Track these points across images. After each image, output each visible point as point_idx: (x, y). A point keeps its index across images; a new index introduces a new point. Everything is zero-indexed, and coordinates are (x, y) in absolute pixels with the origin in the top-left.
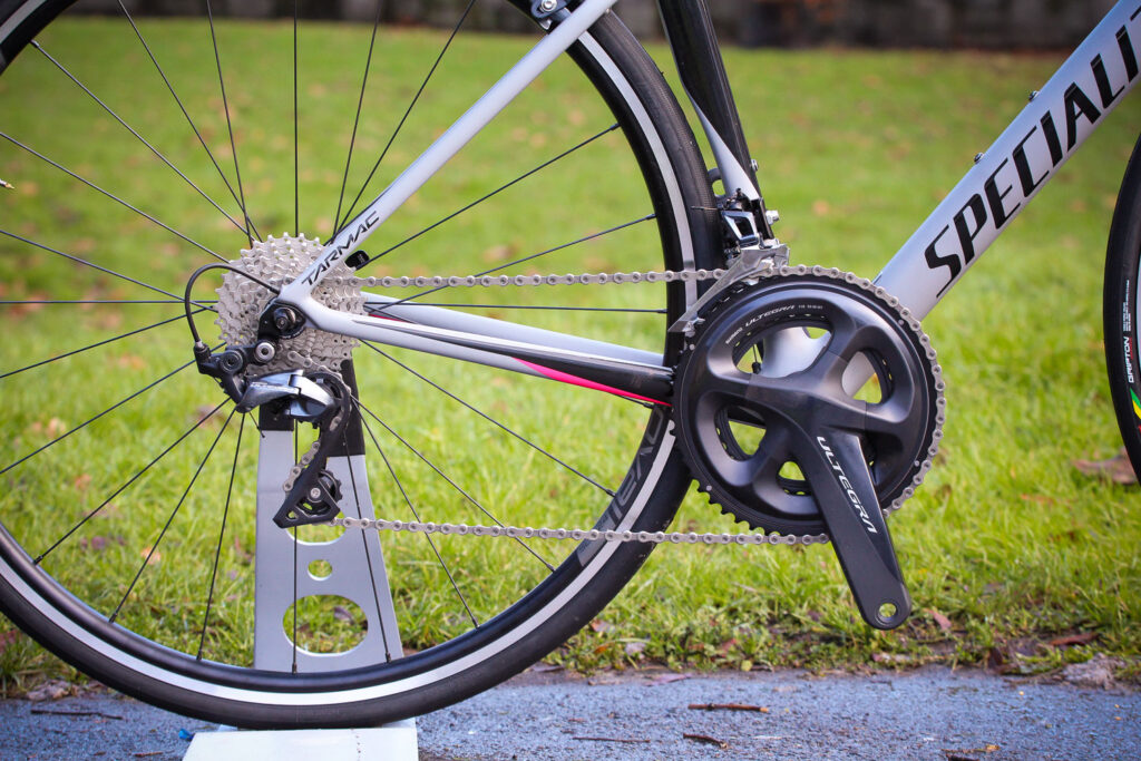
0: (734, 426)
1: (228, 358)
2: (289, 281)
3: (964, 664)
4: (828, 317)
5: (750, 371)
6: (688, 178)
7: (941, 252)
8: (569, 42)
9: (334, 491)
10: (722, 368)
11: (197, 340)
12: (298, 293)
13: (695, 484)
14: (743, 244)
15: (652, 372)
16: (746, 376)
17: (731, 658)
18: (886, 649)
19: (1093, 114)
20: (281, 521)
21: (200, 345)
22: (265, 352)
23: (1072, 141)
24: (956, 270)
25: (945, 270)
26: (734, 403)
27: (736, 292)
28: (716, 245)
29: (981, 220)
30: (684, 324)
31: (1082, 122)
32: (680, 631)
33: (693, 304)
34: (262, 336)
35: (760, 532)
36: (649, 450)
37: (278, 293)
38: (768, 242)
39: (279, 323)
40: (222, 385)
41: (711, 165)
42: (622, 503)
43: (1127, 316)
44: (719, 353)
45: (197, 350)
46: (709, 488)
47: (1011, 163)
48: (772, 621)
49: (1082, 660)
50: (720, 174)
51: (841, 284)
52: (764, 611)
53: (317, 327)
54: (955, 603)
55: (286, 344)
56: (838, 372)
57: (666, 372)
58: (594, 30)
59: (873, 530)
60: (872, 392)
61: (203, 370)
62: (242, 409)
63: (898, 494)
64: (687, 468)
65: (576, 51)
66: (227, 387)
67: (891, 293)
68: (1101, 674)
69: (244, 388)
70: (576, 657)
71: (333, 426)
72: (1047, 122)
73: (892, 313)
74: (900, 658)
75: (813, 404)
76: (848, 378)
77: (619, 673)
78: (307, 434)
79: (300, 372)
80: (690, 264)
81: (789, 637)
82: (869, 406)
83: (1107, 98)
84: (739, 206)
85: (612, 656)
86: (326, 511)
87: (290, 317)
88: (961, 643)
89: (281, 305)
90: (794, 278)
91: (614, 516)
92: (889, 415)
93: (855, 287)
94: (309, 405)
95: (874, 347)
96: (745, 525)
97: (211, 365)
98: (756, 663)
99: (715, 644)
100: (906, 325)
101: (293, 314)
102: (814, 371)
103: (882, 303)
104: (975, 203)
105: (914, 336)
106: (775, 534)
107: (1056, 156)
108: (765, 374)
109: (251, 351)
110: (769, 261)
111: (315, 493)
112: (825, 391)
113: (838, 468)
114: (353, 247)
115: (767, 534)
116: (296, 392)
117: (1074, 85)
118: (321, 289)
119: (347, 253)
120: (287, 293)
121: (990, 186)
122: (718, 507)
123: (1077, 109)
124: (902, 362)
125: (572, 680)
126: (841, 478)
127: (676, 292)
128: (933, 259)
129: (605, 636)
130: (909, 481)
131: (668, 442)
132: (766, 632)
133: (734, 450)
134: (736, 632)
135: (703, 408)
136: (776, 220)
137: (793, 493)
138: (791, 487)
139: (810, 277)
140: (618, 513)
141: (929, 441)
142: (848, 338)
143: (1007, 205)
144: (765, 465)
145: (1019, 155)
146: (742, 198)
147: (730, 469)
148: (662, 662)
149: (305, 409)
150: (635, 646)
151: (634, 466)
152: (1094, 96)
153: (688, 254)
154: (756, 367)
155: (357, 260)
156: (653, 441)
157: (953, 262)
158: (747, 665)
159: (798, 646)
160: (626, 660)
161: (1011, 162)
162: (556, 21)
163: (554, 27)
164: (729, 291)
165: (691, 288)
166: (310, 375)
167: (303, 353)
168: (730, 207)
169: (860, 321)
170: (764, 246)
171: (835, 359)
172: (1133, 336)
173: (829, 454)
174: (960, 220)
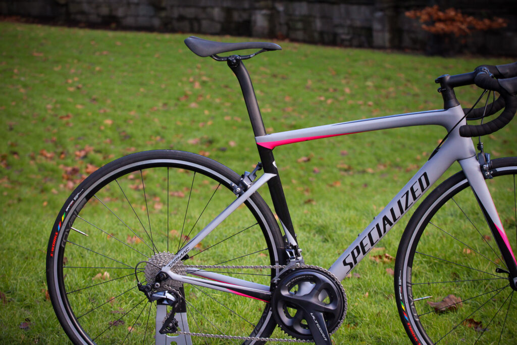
0: (288, 308)
1: (147, 287)
2: (165, 266)
4: (314, 279)
6: (277, 239)
7: (347, 261)
8: (245, 200)
9: (176, 324)
10: (285, 293)
11: (138, 282)
12: (167, 270)
13: (277, 325)
14: (291, 259)
15: (266, 293)
16: (291, 294)
19: (391, 224)
20: (161, 332)
21: (139, 283)
22: (157, 285)
23: (385, 231)
24: (352, 266)
25: (349, 267)
26: (288, 303)
27: (290, 272)
28: (284, 259)
29: (359, 253)
30: (274, 280)
31: (388, 226)
33: (278, 274)
34: (156, 281)
35: (295, 339)
36: (265, 314)
37: (161, 269)
38: (299, 258)
39: (161, 277)
40: (145, 294)
41: (283, 235)
42: (258, 329)
43: (400, 281)
44: (284, 289)
45: (138, 284)
46: (281, 326)
50: (285, 237)
51: (318, 270)
53: (172, 279)
55: (163, 283)
56: (317, 295)
57: (269, 293)
58: (251, 197)
59: (326, 339)
60: (327, 300)
61: (140, 290)
62: (150, 301)
63: (334, 329)
64: (275, 321)
65: (246, 202)
67: (333, 273)
69: (151, 295)
71: (176, 306)
72: (378, 226)
73: (333, 279)
75: (310, 304)
76: (320, 297)
78: (169, 308)
79: (167, 292)
80: (277, 262)
82: (326, 304)
83: (395, 219)
84: (290, 248)
86: (174, 329)
87: (164, 276)
89: (161, 273)
90: (305, 268)
91: (255, 333)
92: (331, 307)
93: (322, 271)
94: (169, 301)
95: (328, 289)
96: (291, 337)
97: (142, 289)
100: (336, 282)
101: (165, 275)
102: (310, 294)
103: (330, 276)
104: (357, 248)
105: (339, 286)
106: (299, 340)
107: (380, 235)
108: (297, 295)
109: (153, 286)
110: (298, 264)
111: (171, 325)
112: (313, 300)
113: (316, 322)
114: (185, 254)
115: (297, 339)
116: (165, 297)
117: (385, 216)
118: (174, 269)
119: (180, 258)
120: (164, 269)
121: (361, 243)
122: (283, 332)
123: (386, 223)
124: (335, 293)
126: (317, 325)
127: (273, 271)
128: (345, 264)
130: (337, 326)
131: (270, 313)
133: (288, 316)
135: (280, 304)
136: (301, 251)
137: (305, 328)
138: (304, 326)
139: (310, 268)
140: (256, 332)
141: (343, 315)
142: (321, 286)
143: (366, 249)
144: (296, 320)
145: (370, 235)
146: (291, 245)
147: (286, 320)
149: (168, 302)
151: (261, 319)
152: (391, 219)
153: (276, 259)
154: (295, 292)
155: (186, 258)
156: (266, 312)
157: (351, 264)
161: (367, 237)
162: (240, 194)
163: (239, 196)
164: (287, 272)
165: (277, 270)
166: (170, 292)
167: (168, 285)
168: (288, 248)
169: (323, 281)
170: (297, 259)
171: (317, 291)
172: (402, 286)
173: (314, 318)
174: (353, 253)
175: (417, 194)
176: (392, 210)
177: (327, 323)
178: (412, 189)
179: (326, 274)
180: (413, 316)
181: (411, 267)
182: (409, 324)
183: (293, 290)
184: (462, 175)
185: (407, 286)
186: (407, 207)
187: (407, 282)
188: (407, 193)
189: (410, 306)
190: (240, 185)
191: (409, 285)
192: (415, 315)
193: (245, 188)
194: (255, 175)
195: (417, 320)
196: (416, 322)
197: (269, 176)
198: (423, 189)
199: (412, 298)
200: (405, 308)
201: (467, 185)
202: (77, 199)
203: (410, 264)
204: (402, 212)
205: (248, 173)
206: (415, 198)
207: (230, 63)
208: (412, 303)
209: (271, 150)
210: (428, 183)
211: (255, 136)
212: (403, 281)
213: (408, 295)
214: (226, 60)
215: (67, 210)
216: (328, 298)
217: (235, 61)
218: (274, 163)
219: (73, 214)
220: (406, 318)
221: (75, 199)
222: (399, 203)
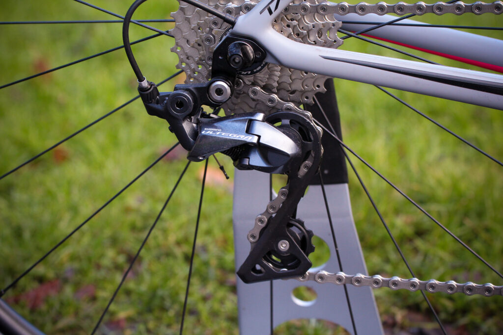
1: (177, 101)
9: (305, 243)
11: (141, 79)
20: (245, 275)
21: (145, 84)
22: (219, 91)
34: (217, 73)
37: (233, 24)
39: (233, 61)
40: (172, 129)
45: (141, 90)
53: (280, 63)
61: (151, 111)
62: (195, 156)
66: (176, 128)
69: (196, 133)
79: (260, 116)
87: (245, 53)
89: (235, 39)
94: (270, 155)
97: (159, 107)
101: (249, 49)
109: (203, 91)
111: (284, 246)
116: (255, 140)
120: (244, 24)
149: (265, 158)
166: (271, 120)
167: (267, 88)
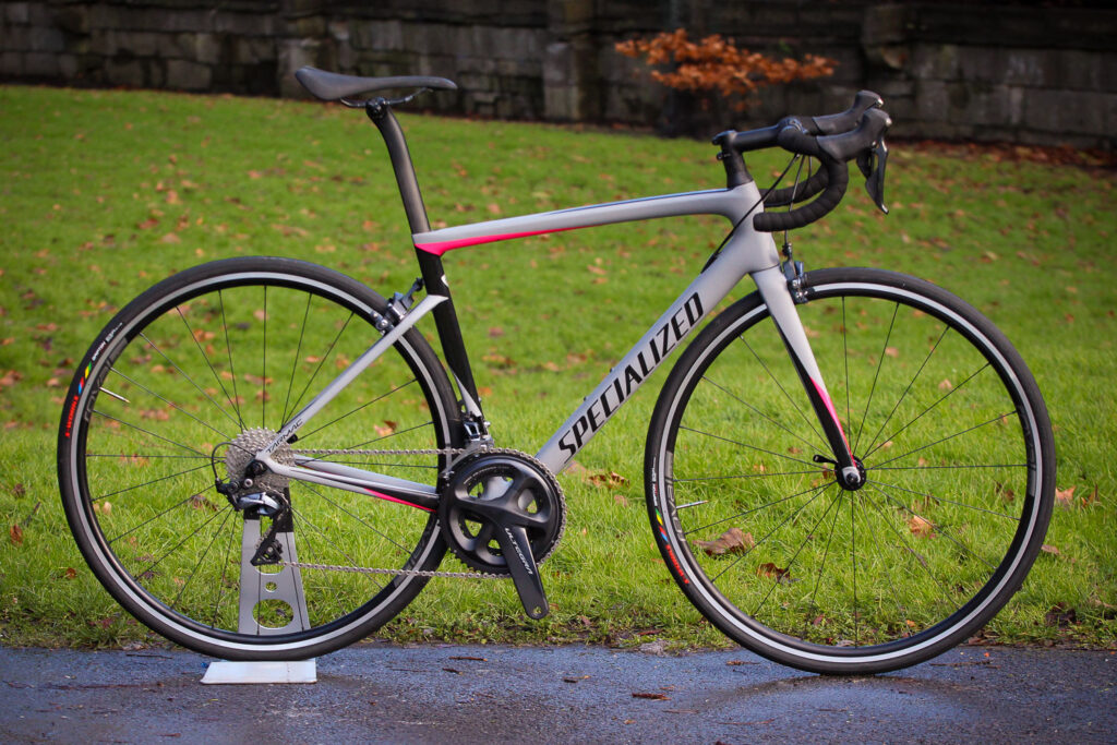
0: (467, 522)
1: (231, 486)
2: (260, 450)
3: (592, 643)
4: (511, 472)
5: (476, 496)
6: (448, 406)
7: (566, 443)
8: (393, 341)
9: (279, 549)
10: (461, 495)
11: (216, 476)
12: (265, 457)
13: (449, 550)
14: (473, 437)
15: (429, 496)
16: (473, 499)
17: (476, 637)
18: (555, 635)
19: (639, 380)
20: (254, 562)
21: (218, 479)
22: (248, 483)
23: (629, 391)
24: (573, 451)
25: (568, 451)
26: (468, 511)
27: (470, 460)
28: (461, 439)
29: (585, 427)
30: (444, 474)
31: (634, 383)
32: (450, 624)
33: (450, 464)
34: (247, 476)
35: (479, 573)
36: (428, 533)
37: (255, 456)
38: (485, 437)
39: (255, 470)
40: (228, 498)
41: (459, 398)
42: (415, 557)
43: (654, 474)
44: (461, 489)
45: (216, 481)
46: (455, 551)
47: (600, 402)
48: (500, 620)
49: (650, 642)
50: (463, 402)
51: (518, 457)
52: (497, 615)
53: (273, 472)
54: (595, 612)
55: (258, 479)
56: (516, 498)
57: (436, 496)
58: (406, 335)
59: (531, 573)
60: (533, 507)
61: (219, 491)
62: (237, 510)
63: (544, 556)
64: (445, 544)
65: (397, 345)
66: (230, 500)
67: (543, 462)
68: (657, 648)
69: (238, 500)
70: (398, 635)
71: (279, 518)
72: (617, 383)
73: (542, 471)
74: (562, 639)
75: (505, 513)
76: (521, 502)
77: (419, 643)
78: (267, 521)
79: (265, 493)
81: (508, 628)
82: (531, 515)
83: (645, 372)
84: (471, 420)
85: (416, 635)
86: (275, 558)
87: (259, 467)
88: (594, 633)
89: (256, 462)
90: (496, 454)
91: (410, 564)
92: (540, 519)
93: (524, 459)
94: (268, 509)
95: (534, 488)
96: (472, 569)
97: (223, 489)
98: (489, 640)
99: (469, 631)
100: (548, 477)
101: (262, 466)
102: (505, 498)
103: (537, 466)
104: (583, 420)
105: (552, 482)
106: (486, 574)
107: (621, 398)
108: (483, 499)
109: (242, 483)
110: (485, 446)
111: (270, 550)
112: (509, 507)
113: (515, 543)
114: (290, 435)
115: (482, 573)
116: (262, 502)
118: (275, 455)
119: (287, 438)
120: (259, 456)
121: (590, 412)
122: (459, 560)
123: (631, 377)
124: (546, 495)
125: (396, 647)
126: (517, 548)
127: (442, 458)
128: (562, 446)
129: (413, 625)
130: (549, 550)
131: (437, 530)
132: (495, 625)
133: (467, 534)
134: (480, 625)
135: (453, 514)
136: (488, 426)
137: (495, 554)
138: (493, 552)
139: (503, 454)
140: (413, 562)
141: (558, 531)
142: (522, 483)
143: (598, 421)
144: (480, 541)
145: (603, 398)
146: (473, 416)
147: (463, 541)
148: (441, 639)
149: (266, 510)
150: (428, 631)
151: (421, 541)
152: (639, 372)
153: (447, 440)
154: (479, 494)
155: (293, 439)
156: (430, 528)
157: (572, 448)
158: (484, 641)
159: (511, 632)
160: (423, 637)
162: (388, 331)
163: (386, 334)
164: (466, 459)
165: (449, 457)
166: (269, 495)
167: (266, 484)
168: (467, 420)
169: (526, 475)
170: (482, 439)
171: (515, 492)
172: (657, 483)
173: (511, 537)
174: (575, 428)
175: (682, 330)
176: (641, 357)
177: (531, 544)
178: (674, 320)
179: (531, 463)
180: (676, 533)
181: (673, 452)
182: (669, 547)
183: (474, 493)
184: (757, 298)
185: (666, 484)
186: (665, 352)
187: (666, 478)
188: (666, 328)
189: (671, 517)
190: (388, 315)
191: (669, 482)
192: (680, 531)
193: (396, 321)
194: (411, 299)
195: (683, 540)
196: (680, 543)
197: (436, 300)
198: (692, 322)
199: (675, 503)
200: (663, 520)
201: (766, 314)
202: (111, 340)
203: (671, 446)
204: (657, 359)
205: (400, 295)
206: (678, 336)
207: (371, 112)
208: (674, 513)
209: (438, 257)
210: (700, 312)
211: (413, 232)
212: (659, 476)
213: (667, 499)
214: (363, 107)
215: (94, 358)
216: (534, 502)
217: (379, 108)
218: (443, 279)
219: (105, 364)
220: (665, 538)
221: (108, 339)
222: (653, 344)
